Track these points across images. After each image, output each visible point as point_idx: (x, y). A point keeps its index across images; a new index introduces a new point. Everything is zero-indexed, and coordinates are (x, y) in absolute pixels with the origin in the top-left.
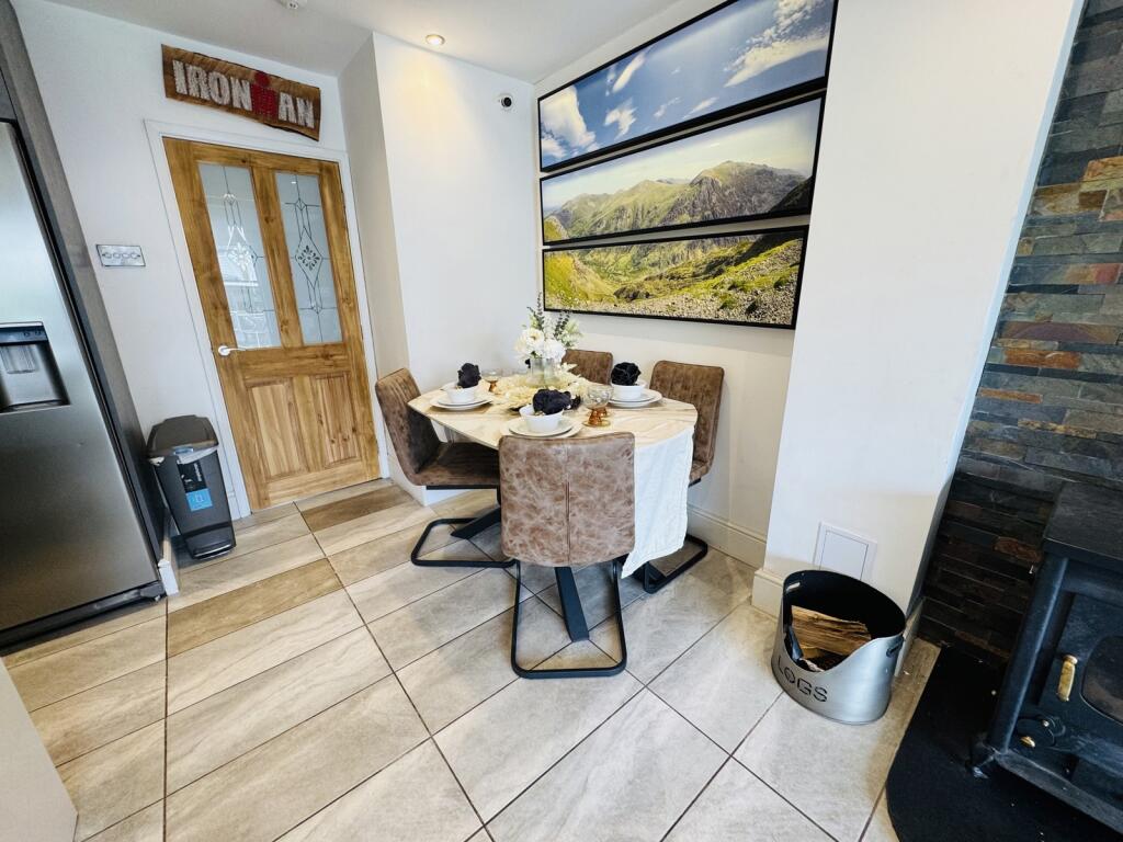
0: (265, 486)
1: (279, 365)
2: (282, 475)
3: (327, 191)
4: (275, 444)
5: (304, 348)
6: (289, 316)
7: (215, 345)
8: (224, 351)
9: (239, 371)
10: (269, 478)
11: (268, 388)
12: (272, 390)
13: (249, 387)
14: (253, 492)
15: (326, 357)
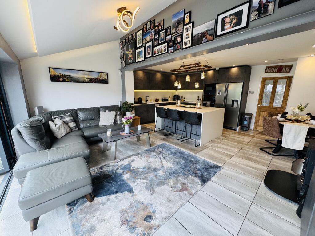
0: (257, 127)
1: (267, 109)
2: (260, 126)
3: (288, 81)
4: (261, 121)
5: (272, 107)
6: (272, 102)
7: (258, 104)
8: (259, 105)
9: (260, 109)
10: (258, 126)
11: (263, 112)
12: (264, 113)
13: (261, 111)
14: (255, 127)
15: (276, 109)
